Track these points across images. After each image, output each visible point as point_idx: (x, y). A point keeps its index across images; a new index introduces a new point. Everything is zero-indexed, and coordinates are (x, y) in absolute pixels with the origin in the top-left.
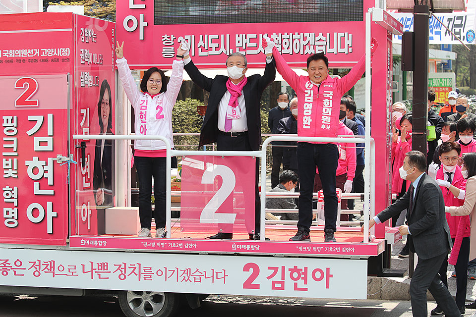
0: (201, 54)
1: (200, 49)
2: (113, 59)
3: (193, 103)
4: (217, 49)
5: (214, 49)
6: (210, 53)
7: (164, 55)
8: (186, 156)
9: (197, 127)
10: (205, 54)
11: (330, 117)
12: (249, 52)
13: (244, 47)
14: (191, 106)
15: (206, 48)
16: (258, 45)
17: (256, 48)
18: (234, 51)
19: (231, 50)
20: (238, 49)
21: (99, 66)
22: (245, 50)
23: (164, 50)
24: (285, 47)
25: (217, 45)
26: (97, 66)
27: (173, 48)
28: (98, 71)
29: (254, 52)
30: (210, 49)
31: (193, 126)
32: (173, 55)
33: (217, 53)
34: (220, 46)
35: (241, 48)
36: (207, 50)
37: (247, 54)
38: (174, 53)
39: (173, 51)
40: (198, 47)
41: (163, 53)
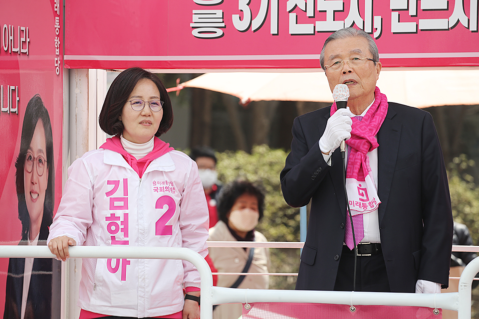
0: (295, 28)
1: (292, 16)
2: (57, 40)
3: (273, 160)
5: (330, 15)
6: (321, 26)
7: (195, 33)
8: (252, 304)
9: (286, 225)
10: (307, 29)
12: (425, 24)
13: (412, 12)
14: (267, 168)
15: (310, 13)
16: (451, 4)
17: (446, 12)
18: (386, 23)
19: (378, 19)
20: (395, 16)
21: (20, 58)
22: (415, 18)
23: (195, 18)
26: (13, 58)
27: (219, 13)
28: (15, 71)
29: (441, 24)
30: (320, 15)
31: (273, 223)
32: (220, 32)
33: (338, 26)
34: (346, 6)
35: (403, 15)
36: (312, 19)
37: (420, 28)
38: (223, 25)
39: (221, 20)
40: (288, 11)
41: (192, 25)
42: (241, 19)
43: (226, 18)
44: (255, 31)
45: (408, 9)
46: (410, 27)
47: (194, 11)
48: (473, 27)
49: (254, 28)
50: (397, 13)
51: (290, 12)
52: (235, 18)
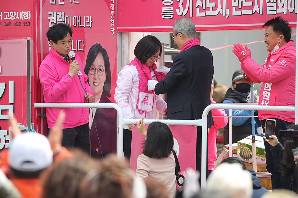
0: (198, 14)
1: (198, 9)
4: (214, 8)
5: (211, 9)
6: (208, 13)
7: (163, 17)
10: (203, 14)
11: (269, 93)
12: (245, 12)
13: (240, 7)
15: (204, 8)
16: (253, 4)
17: (252, 7)
18: (231, 12)
19: (228, 10)
20: (234, 8)
22: (241, 10)
23: (163, 11)
24: (280, 5)
25: (214, 4)
27: (172, 8)
29: (250, 12)
30: (207, 9)
32: (172, 16)
33: (214, 13)
34: (217, 5)
35: (237, 8)
36: (204, 11)
37: (242, 14)
38: (173, 13)
39: (172, 11)
40: (196, 7)
41: (162, 13)
42: (179, 11)
43: (174, 10)
44: (184, 16)
45: (238, 6)
46: (239, 13)
47: (163, 8)
48: (261, 13)
49: (184, 14)
50: (235, 7)
51: (197, 7)
52: (177, 10)
